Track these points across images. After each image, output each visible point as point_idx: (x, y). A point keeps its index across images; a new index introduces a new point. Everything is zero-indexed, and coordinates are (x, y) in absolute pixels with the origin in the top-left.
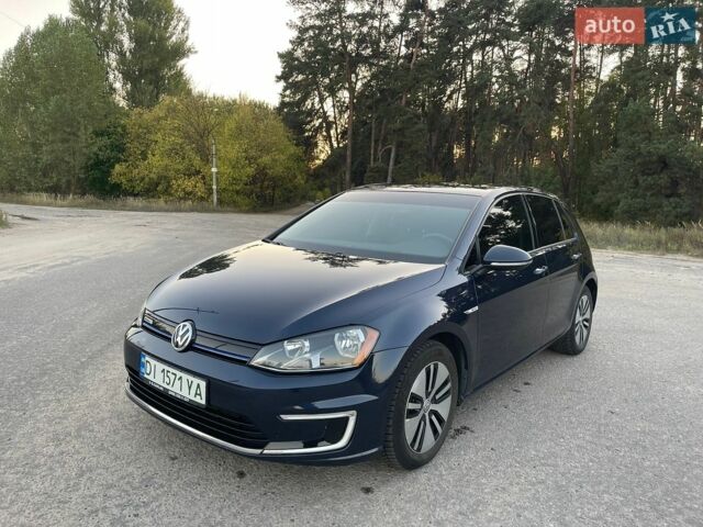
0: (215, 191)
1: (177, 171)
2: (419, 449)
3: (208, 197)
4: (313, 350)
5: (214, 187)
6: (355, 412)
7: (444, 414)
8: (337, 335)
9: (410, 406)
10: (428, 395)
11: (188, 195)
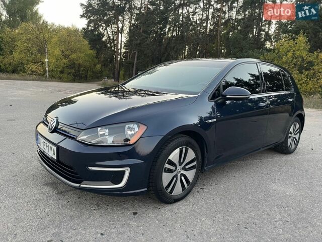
0: (47, 71)
1: (28, 60)
2: (171, 192)
3: (44, 74)
4: (110, 134)
5: (47, 69)
6: (129, 169)
7: (191, 179)
8: (127, 126)
9: (167, 166)
10: (180, 164)
11: (33, 73)
